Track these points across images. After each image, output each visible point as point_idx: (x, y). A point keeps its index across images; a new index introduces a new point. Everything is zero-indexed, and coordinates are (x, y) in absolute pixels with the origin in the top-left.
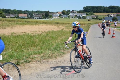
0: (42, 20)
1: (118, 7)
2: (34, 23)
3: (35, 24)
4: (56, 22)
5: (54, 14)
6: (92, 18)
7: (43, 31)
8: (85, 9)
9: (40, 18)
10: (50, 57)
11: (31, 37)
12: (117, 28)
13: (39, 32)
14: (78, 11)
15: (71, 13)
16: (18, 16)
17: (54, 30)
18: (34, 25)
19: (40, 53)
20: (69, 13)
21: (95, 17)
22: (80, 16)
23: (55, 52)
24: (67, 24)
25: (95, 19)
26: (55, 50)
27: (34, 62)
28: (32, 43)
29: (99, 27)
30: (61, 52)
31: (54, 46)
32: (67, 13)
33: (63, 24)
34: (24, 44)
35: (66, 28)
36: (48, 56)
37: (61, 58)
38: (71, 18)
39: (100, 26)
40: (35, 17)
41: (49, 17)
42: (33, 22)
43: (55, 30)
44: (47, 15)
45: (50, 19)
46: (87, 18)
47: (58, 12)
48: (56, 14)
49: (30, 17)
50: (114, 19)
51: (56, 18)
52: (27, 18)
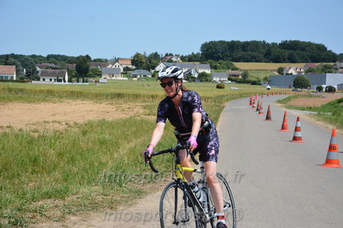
0: (66, 84)
1: (309, 44)
2: (41, 96)
3: (44, 100)
4: (112, 90)
5: (105, 66)
6: (229, 79)
7: (71, 123)
8: (207, 50)
9: (60, 78)
10: (95, 206)
11: (31, 142)
12: (309, 112)
13: (56, 125)
14: (186, 57)
15: (162, 64)
17: (107, 119)
18: (39, 101)
19: (61, 194)
20: (155, 62)
21: (240, 77)
22: (190, 74)
23: (112, 189)
24: (148, 97)
25: (240, 82)
27: (40, 224)
28: (35, 161)
29: (253, 107)
30: (130, 190)
33: (136, 97)
34: (6, 164)
35: (148, 111)
36: (87, 202)
37: (132, 209)
39: (255, 105)
41: (90, 76)
42: (36, 91)
43: (109, 118)
44: (83, 68)
45: (92, 82)
46: (214, 79)
47: (119, 58)
48: (113, 65)
49: (27, 76)
50: (299, 83)
51: (114, 78)
52: (15, 79)
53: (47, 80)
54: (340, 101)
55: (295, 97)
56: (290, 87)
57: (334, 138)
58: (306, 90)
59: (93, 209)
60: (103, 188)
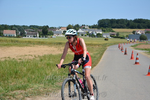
0: (38, 39)
1: (147, 20)
2: (25, 44)
3: (26, 46)
4: (57, 41)
5: (55, 30)
6: (110, 36)
7: (37, 56)
8: (101, 23)
9: (35, 36)
10: (39, 93)
12: (146, 51)
13: (30, 57)
14: (91, 26)
15: (80, 30)
16: (3, 34)
17: (52, 54)
18: (24, 46)
19: (24, 88)
20: (77, 28)
21: (115, 35)
22: (93, 34)
23: (49, 86)
25: (115, 37)
26: (49, 83)
28: (16, 73)
29: (120, 49)
30: (57, 86)
32: (75, 28)
36: (36, 91)
40: (27, 34)
41: (48, 35)
42: (23, 41)
43: (54, 54)
44: (45, 31)
45: (49, 37)
46: (104, 36)
47: (61, 27)
48: (58, 30)
49: (20, 35)
50: (142, 38)
51: (58, 36)
52: (15, 36)
53: (29, 36)
55: (140, 44)
56: (138, 40)
58: (144, 41)
59: (38, 94)
60: (45, 85)
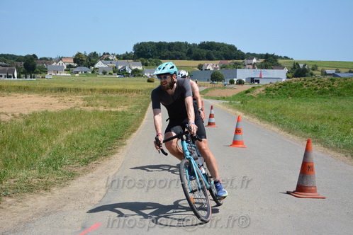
0: (15, 80)
1: (223, 45)
4: (56, 85)
5: (50, 64)
7: (17, 114)
8: (139, 50)
9: (9, 75)
10: (30, 189)
12: (223, 101)
13: (4, 117)
14: (121, 56)
15: (100, 62)
17: (49, 110)
20: (94, 60)
22: (125, 70)
23: (48, 172)
24: (88, 90)
26: (48, 166)
30: (65, 173)
31: (45, 157)
32: (90, 60)
33: (77, 90)
35: (86, 103)
36: (23, 185)
37: (64, 190)
38: (101, 76)
41: (37, 73)
43: (51, 109)
44: (30, 66)
45: (39, 77)
46: (146, 74)
47: (62, 57)
48: (57, 63)
50: (215, 77)
51: (58, 74)
54: (247, 92)
55: (212, 89)
56: (208, 80)
57: (240, 123)
58: (221, 83)
59: (28, 191)
60: (40, 172)
